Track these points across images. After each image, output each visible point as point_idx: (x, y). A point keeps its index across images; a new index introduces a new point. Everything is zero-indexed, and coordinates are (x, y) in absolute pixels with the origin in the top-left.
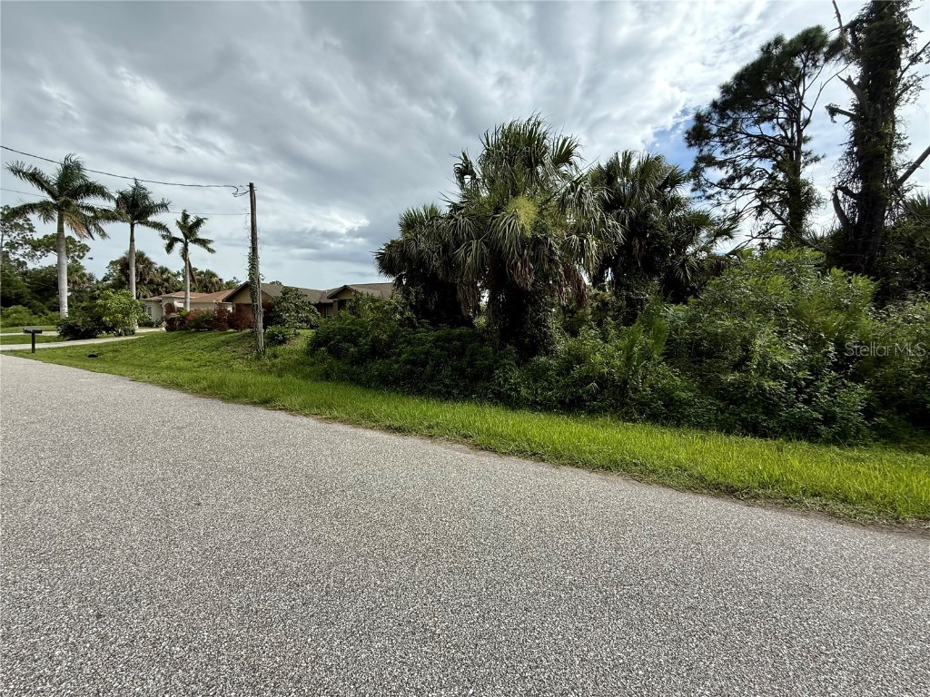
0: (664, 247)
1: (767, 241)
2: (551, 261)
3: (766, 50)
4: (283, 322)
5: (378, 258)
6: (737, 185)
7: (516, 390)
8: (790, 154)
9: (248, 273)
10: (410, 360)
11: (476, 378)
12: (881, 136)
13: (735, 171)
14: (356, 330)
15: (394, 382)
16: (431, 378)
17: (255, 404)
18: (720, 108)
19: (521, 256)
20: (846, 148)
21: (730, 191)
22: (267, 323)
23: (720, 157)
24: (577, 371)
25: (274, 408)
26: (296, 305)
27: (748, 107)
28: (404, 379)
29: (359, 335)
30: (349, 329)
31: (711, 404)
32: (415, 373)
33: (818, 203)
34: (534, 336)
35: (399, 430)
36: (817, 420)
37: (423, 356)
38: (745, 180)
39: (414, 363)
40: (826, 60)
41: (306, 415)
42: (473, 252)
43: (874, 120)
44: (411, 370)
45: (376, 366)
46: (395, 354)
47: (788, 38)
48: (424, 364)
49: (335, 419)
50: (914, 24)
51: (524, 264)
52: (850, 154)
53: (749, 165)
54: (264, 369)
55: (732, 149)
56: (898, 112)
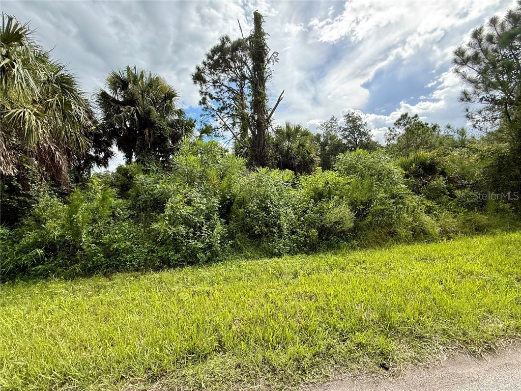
50: (267, 45)
56: (266, 84)
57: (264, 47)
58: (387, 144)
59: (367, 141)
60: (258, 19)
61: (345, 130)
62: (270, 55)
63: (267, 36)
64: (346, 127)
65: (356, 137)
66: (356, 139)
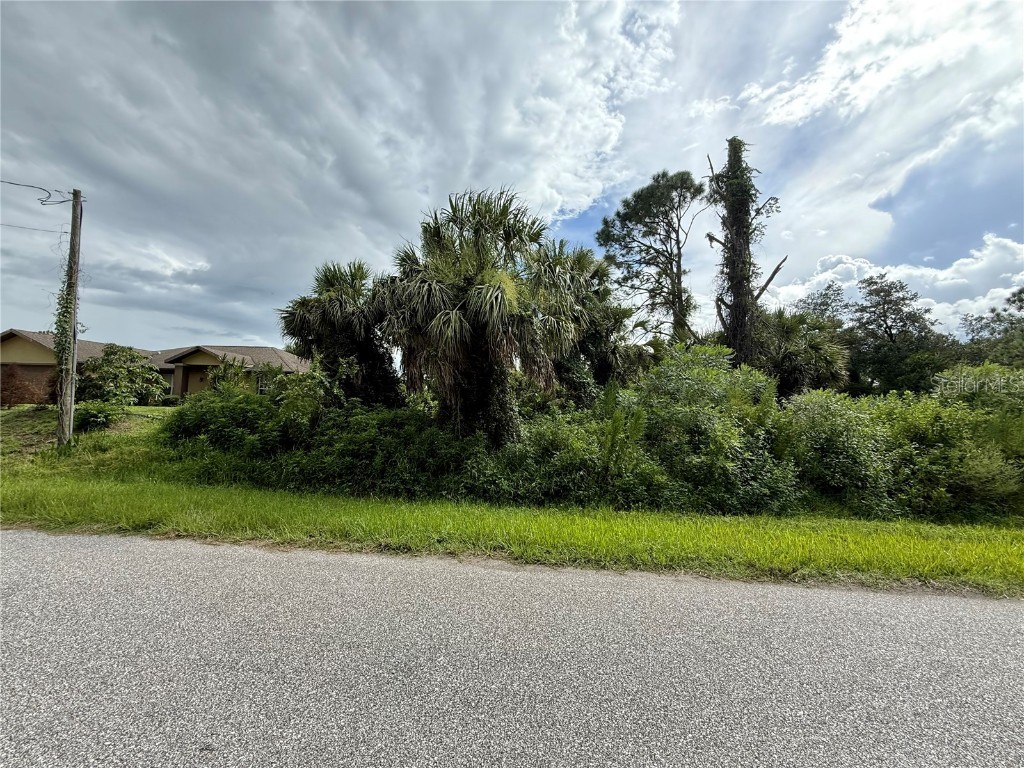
0: (599, 334)
1: (658, 335)
2: (533, 341)
3: (656, 179)
4: (104, 397)
5: (284, 318)
6: (629, 283)
7: (494, 482)
8: (670, 265)
9: (55, 319)
10: (348, 450)
11: (441, 470)
12: (744, 263)
13: (629, 272)
14: (254, 410)
15: (325, 480)
16: (382, 473)
17: (121, 531)
18: (624, 218)
19: (505, 332)
20: (720, 268)
21: (625, 288)
22: (81, 395)
23: (621, 259)
24: (557, 458)
25: (166, 536)
26: (129, 371)
27: (640, 221)
28: (340, 476)
29: (258, 417)
30: (242, 409)
31: (682, 486)
32: (356, 467)
33: (695, 307)
34: (499, 421)
35: (405, 549)
36: (765, 495)
37: (368, 445)
38: (636, 282)
39: (355, 455)
40: (692, 199)
41: (235, 542)
42: (453, 324)
43: (740, 251)
44: (352, 463)
45: (293, 460)
46: (322, 443)
47: (671, 173)
48: (371, 455)
49: (291, 543)
50: (756, 187)
51: (510, 341)
52: (722, 272)
54: (84, 469)
55: (628, 253)
58: (972, 340)
59: (920, 332)
61: (863, 309)
64: (866, 304)
65: (890, 324)
66: (890, 328)
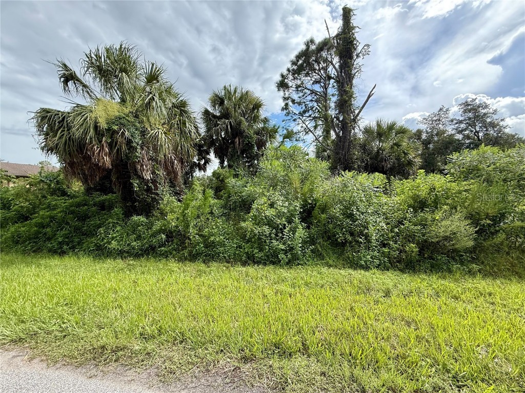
0: (251, 143)
3: (307, 44)
18: (292, 72)
19: (101, 142)
50: (357, 39)
51: (102, 147)
53: (311, 105)
56: (354, 81)
57: (353, 41)
59: (497, 134)
60: (347, 14)
61: (461, 122)
62: (359, 49)
63: (357, 30)
64: (461, 118)
65: (478, 130)
66: (478, 132)
